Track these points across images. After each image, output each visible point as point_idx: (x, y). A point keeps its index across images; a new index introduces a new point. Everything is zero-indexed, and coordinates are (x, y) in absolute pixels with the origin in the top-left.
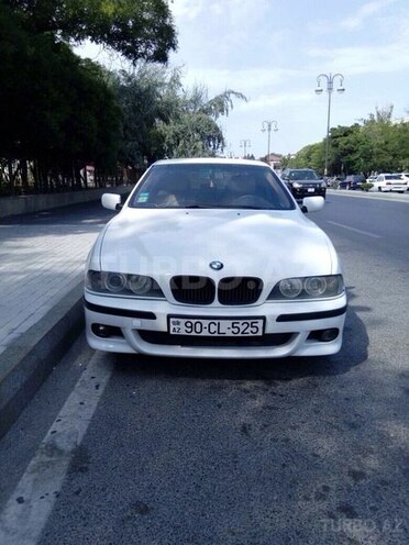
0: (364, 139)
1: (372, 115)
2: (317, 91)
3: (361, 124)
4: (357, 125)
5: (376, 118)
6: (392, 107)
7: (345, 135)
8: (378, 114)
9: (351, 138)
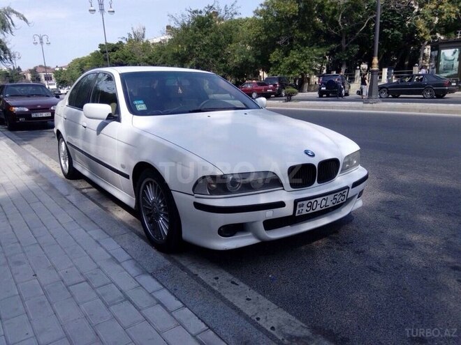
0: (130, 55)
1: (130, 35)
2: (90, 11)
3: (124, 41)
4: (121, 42)
5: (133, 37)
6: (144, 29)
7: (113, 51)
8: (135, 35)
9: (118, 53)
